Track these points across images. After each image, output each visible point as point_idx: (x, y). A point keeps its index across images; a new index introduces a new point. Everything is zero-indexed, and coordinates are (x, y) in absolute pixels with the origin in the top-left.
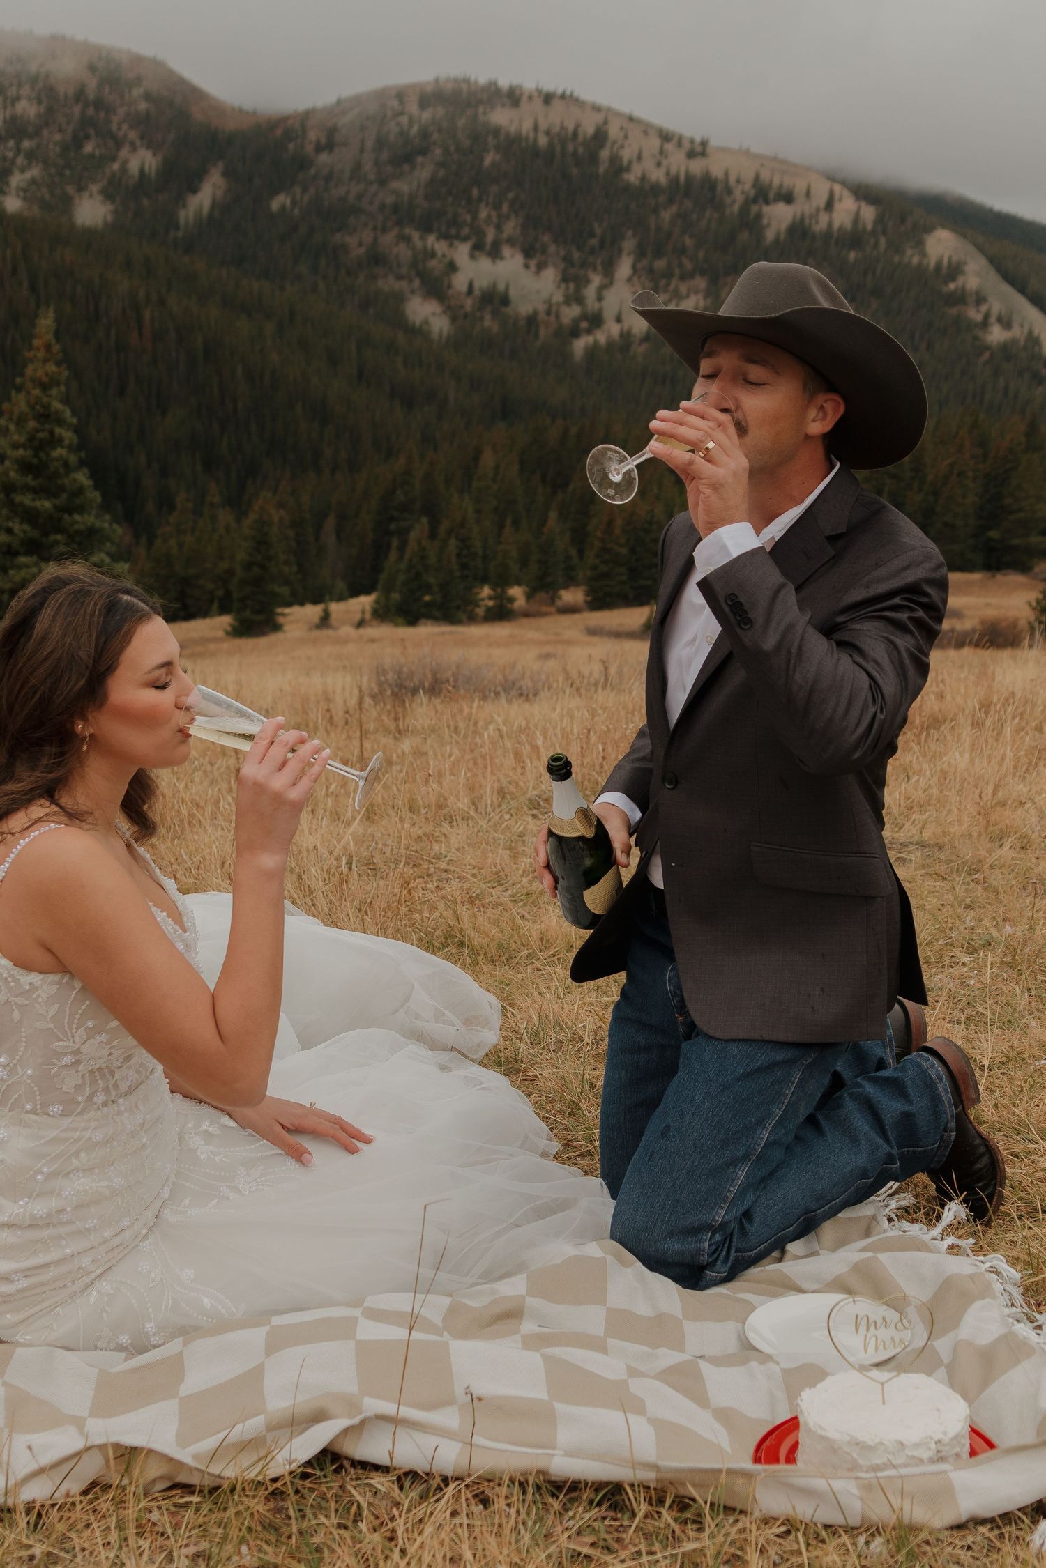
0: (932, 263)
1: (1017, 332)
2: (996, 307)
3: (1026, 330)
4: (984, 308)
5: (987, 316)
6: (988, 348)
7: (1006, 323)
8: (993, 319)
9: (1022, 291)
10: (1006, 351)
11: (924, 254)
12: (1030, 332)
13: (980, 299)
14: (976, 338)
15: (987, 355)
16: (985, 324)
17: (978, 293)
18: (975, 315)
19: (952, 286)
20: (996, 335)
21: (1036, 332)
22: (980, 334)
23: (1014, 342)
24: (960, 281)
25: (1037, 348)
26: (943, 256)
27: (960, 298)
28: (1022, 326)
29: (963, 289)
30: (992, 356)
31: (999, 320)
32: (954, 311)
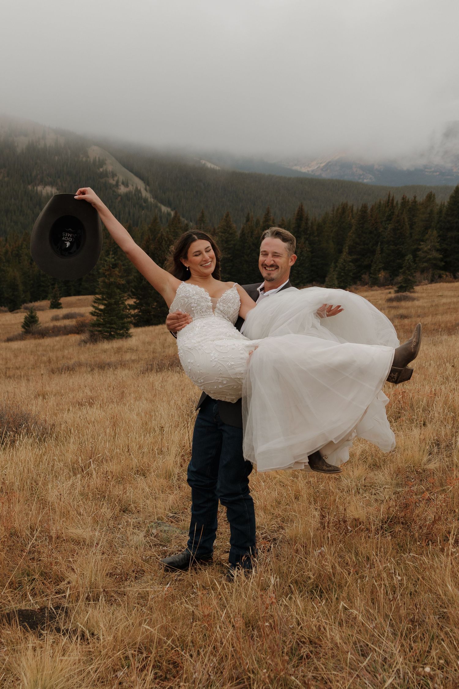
0: (92, 161)
1: (131, 188)
2: (121, 178)
3: (135, 188)
4: (116, 179)
5: (117, 182)
6: (120, 195)
7: (126, 185)
8: (120, 183)
9: (131, 171)
10: (127, 196)
11: (88, 157)
12: (137, 188)
13: (114, 175)
14: (114, 191)
15: (119, 199)
16: (117, 185)
17: (112, 172)
18: (112, 182)
19: (101, 170)
20: (123, 190)
21: (139, 188)
22: (116, 190)
23: (130, 192)
24: (105, 167)
25: (140, 195)
26: (96, 158)
27: (105, 175)
28: (133, 186)
29: (106, 171)
30: (121, 199)
31: (123, 183)
32: (103, 180)
